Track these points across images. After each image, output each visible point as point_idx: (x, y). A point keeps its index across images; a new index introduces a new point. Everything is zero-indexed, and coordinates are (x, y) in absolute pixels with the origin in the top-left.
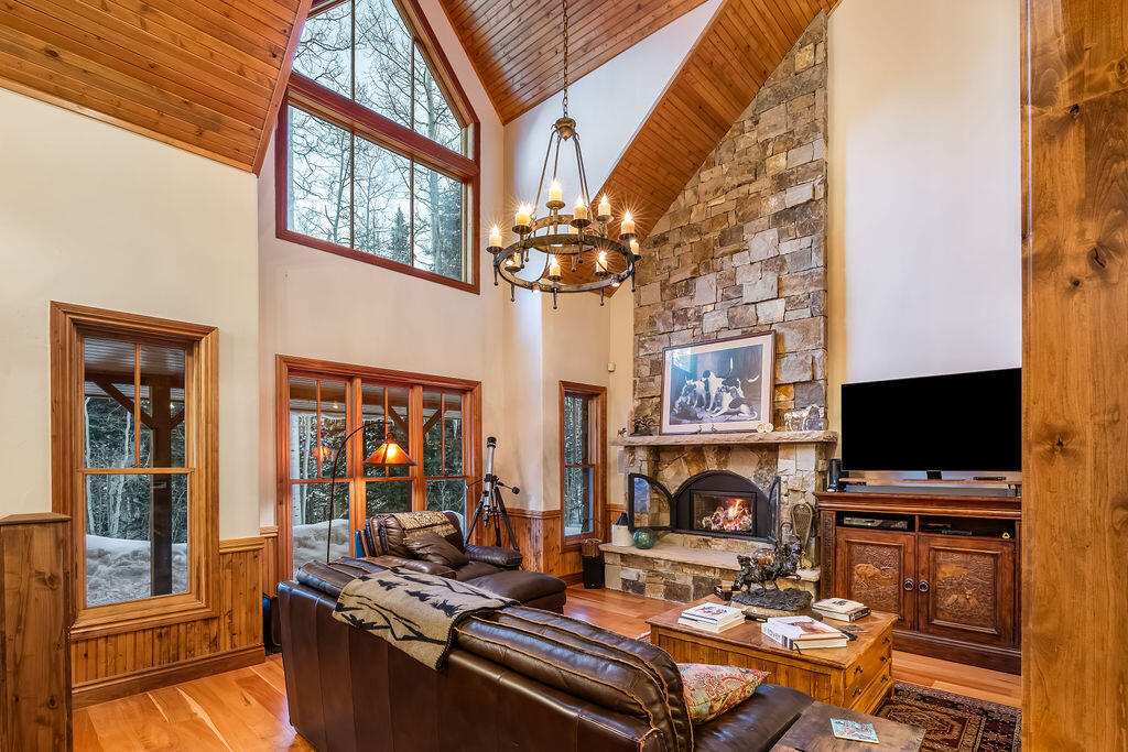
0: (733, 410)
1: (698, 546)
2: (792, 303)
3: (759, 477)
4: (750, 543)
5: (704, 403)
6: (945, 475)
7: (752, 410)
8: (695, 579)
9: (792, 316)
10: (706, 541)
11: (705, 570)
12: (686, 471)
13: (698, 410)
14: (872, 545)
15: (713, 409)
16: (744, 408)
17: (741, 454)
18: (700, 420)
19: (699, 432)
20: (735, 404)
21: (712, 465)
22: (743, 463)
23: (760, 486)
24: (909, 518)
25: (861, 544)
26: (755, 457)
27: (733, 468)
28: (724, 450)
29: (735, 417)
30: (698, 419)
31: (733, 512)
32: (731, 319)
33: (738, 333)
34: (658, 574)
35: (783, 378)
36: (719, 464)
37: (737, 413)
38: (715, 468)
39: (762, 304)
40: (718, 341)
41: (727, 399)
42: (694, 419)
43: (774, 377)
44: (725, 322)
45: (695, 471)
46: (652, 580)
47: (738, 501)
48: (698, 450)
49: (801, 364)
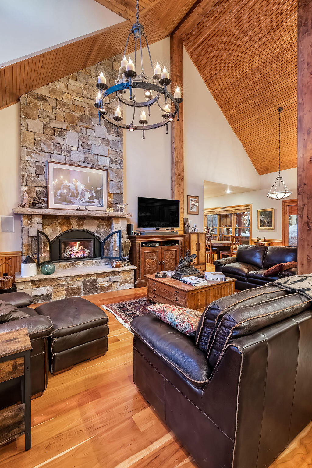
0: (90, 201)
1: (68, 267)
2: (112, 161)
3: (98, 231)
4: (94, 261)
5: (75, 195)
6: (161, 229)
7: (99, 202)
8: (84, 282)
9: (112, 166)
10: (72, 264)
11: (89, 277)
12: (60, 230)
13: (72, 198)
14: (150, 252)
15: (80, 199)
16: (95, 200)
17: (91, 221)
18: (73, 203)
19: (78, 210)
20: (91, 198)
21: (75, 226)
22: (91, 225)
23: (99, 235)
24: (159, 242)
25: (147, 252)
26: (96, 222)
27: (86, 228)
28: (81, 219)
29: (91, 204)
30: (71, 202)
31: (76, 248)
32: (86, 158)
33: (89, 165)
34: (60, 286)
35: (110, 191)
36: (78, 225)
37: (93, 202)
38: (76, 227)
39: (101, 157)
40: (79, 166)
41: (87, 195)
42: (70, 202)
43: (108, 190)
44: (83, 159)
45: (65, 229)
46: (56, 290)
47: (78, 243)
48: (67, 218)
49: (117, 186)
